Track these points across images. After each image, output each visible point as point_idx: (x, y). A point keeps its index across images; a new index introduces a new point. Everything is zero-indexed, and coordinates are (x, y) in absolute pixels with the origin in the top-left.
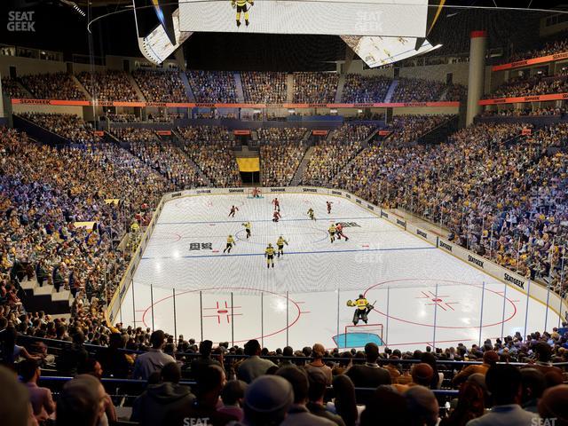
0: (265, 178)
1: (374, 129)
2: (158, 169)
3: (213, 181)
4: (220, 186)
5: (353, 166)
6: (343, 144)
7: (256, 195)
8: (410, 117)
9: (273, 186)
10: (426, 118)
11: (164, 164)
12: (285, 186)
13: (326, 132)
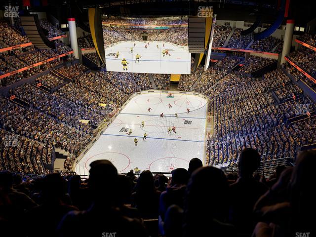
0: (179, 86)
1: (238, 62)
2: (135, 80)
3: (157, 86)
4: (158, 89)
5: (218, 84)
6: (220, 70)
7: (170, 96)
8: (257, 57)
9: (182, 90)
10: (263, 59)
11: (137, 77)
12: (186, 91)
13: (216, 61)
